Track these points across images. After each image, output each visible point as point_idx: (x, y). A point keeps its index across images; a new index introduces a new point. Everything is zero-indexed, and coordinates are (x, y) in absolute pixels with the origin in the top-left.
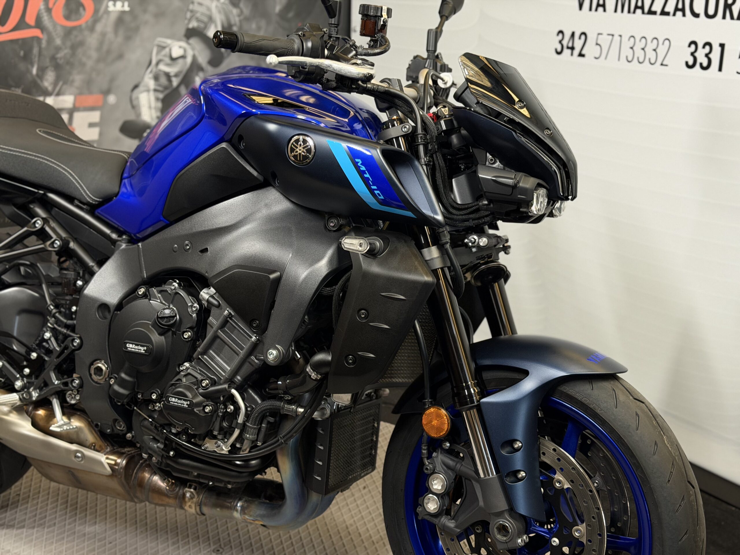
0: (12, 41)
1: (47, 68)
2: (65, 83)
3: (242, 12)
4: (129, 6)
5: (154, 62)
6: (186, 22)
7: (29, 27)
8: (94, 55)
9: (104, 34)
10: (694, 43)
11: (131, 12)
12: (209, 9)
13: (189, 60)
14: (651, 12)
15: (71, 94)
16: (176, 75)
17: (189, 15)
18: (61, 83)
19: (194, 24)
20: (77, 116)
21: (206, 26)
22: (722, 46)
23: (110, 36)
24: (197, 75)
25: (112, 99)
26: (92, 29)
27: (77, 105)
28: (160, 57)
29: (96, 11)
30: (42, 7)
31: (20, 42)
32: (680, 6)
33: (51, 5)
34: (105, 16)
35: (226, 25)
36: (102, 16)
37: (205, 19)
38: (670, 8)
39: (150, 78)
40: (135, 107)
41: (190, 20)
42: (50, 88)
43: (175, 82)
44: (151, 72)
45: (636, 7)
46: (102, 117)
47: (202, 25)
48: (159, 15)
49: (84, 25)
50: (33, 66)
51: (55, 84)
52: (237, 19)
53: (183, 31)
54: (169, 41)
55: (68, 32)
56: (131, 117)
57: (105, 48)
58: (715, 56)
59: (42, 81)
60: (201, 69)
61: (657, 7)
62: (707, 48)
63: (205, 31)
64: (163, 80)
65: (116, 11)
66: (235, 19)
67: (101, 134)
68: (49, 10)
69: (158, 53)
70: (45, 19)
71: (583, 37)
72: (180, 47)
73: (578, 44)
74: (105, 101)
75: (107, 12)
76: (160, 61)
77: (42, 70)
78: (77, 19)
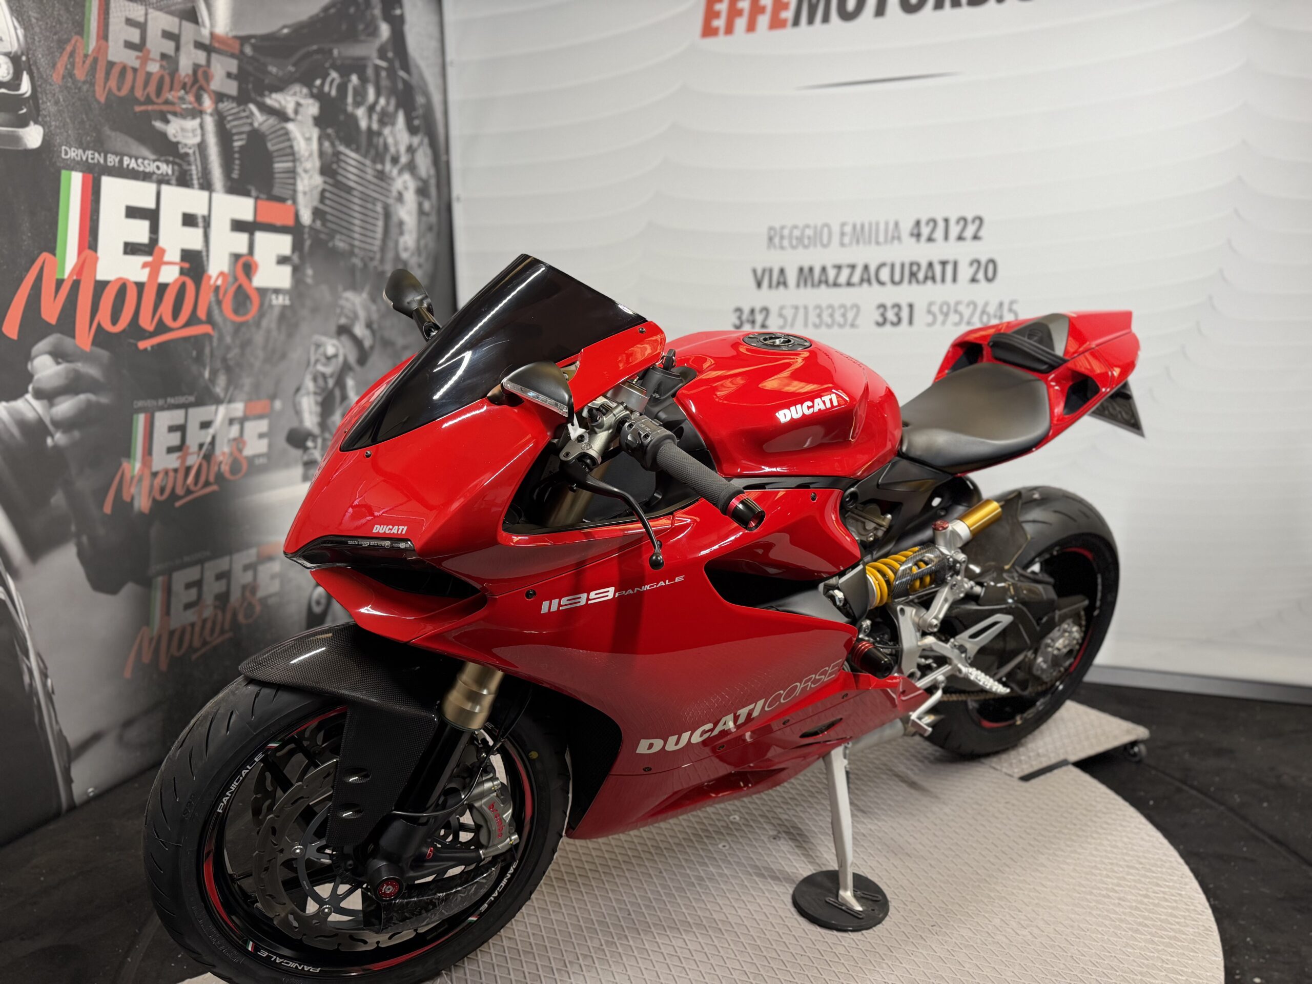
0: (186, 339)
1: (218, 370)
2: (235, 388)
4: (290, 299)
5: (312, 362)
6: (337, 318)
7: (199, 322)
8: (260, 354)
9: (268, 331)
10: (882, 306)
11: (291, 307)
12: (354, 304)
13: (341, 359)
14: (836, 285)
15: (241, 401)
16: (332, 376)
17: (338, 311)
18: (231, 389)
19: (343, 321)
20: (249, 426)
21: (353, 324)
22: (911, 306)
23: (274, 333)
24: (348, 376)
25: (278, 404)
26: (258, 325)
28: (317, 356)
29: (262, 305)
30: (213, 299)
31: (192, 340)
32: (866, 277)
33: (221, 296)
34: (269, 310)
36: (267, 309)
37: (351, 315)
38: (856, 279)
39: (310, 380)
40: (298, 413)
41: (340, 316)
42: (222, 395)
43: (331, 383)
44: (310, 373)
45: (820, 282)
46: (271, 426)
47: (349, 322)
48: (315, 310)
49: (251, 321)
50: (205, 368)
51: (226, 390)
53: (333, 328)
54: (324, 339)
55: (238, 328)
56: (295, 424)
57: (270, 346)
58: (905, 314)
60: (351, 369)
61: (843, 279)
62: (896, 310)
63: (352, 329)
64: (321, 382)
65: (279, 305)
66: (375, 316)
67: (270, 446)
68: (219, 303)
69: (315, 352)
70: (216, 312)
71: (764, 313)
72: (334, 345)
73: (759, 318)
74: (272, 407)
75: (271, 306)
76: (317, 361)
77: (214, 373)
78: (245, 314)
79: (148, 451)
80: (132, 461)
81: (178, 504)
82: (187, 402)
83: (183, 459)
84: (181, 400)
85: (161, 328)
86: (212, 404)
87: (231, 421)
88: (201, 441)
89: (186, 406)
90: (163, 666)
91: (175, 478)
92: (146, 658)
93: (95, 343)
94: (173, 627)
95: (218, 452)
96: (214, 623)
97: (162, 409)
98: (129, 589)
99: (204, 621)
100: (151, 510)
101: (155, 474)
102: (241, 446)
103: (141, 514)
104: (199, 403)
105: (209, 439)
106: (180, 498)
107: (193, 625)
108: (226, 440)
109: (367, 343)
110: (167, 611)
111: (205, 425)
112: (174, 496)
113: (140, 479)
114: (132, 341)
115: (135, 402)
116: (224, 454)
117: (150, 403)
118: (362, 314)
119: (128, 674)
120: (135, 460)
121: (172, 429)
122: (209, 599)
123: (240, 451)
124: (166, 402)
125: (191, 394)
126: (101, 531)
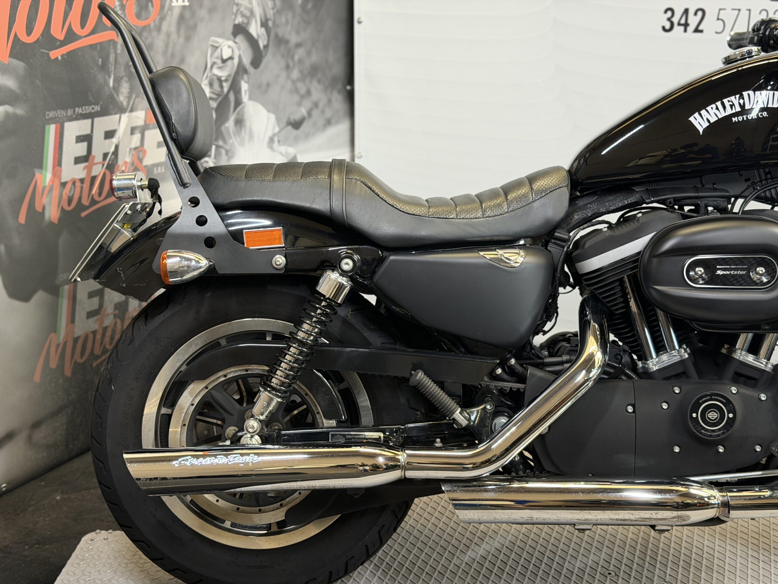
0: (92, 47)
1: (122, 78)
2: (137, 96)
3: (275, 4)
5: (209, 66)
6: (233, 17)
9: (168, 35)
11: (190, 7)
13: (236, 61)
15: (142, 110)
16: (226, 80)
18: (134, 96)
19: (239, 20)
20: (148, 134)
21: (248, 23)
23: (174, 36)
24: (243, 79)
26: (159, 29)
27: (148, 123)
28: (214, 60)
29: (162, 8)
30: (117, 3)
31: (99, 48)
33: (124, 1)
34: (169, 12)
35: (264, 20)
36: (167, 12)
37: (248, 14)
39: (206, 85)
41: (236, 15)
42: (125, 104)
43: (226, 86)
44: (207, 77)
47: (246, 21)
48: (212, 10)
49: (152, 25)
50: (110, 78)
51: (129, 98)
52: (272, 12)
53: (230, 29)
54: (220, 40)
57: (170, 50)
59: (118, 95)
60: (246, 71)
63: (248, 29)
64: (216, 86)
65: (178, 6)
68: (123, 8)
69: (212, 55)
71: (700, 13)
72: (229, 47)
73: (693, 21)
75: (171, 8)
76: (214, 63)
77: (117, 81)
78: (148, 18)
79: (58, 162)
80: (44, 171)
81: (83, 214)
82: (93, 111)
83: (89, 169)
84: (88, 109)
85: (71, 36)
86: (116, 114)
87: (133, 130)
88: (106, 151)
89: (91, 116)
90: (68, 372)
91: (82, 188)
92: (53, 364)
93: (12, 55)
94: (76, 335)
95: (120, 162)
96: (114, 332)
97: (71, 119)
98: (40, 296)
99: (105, 329)
100: (60, 220)
101: (64, 185)
102: (141, 155)
103: (51, 223)
104: (104, 113)
105: (112, 149)
106: (87, 208)
107: (94, 333)
108: (128, 150)
109: (262, 44)
110: (72, 319)
111: (109, 135)
112: (80, 207)
113: (51, 190)
114: (44, 51)
115: (47, 113)
116: (126, 163)
117: (60, 113)
118: (258, 12)
119: (37, 378)
120: (46, 170)
121: (80, 139)
122: (109, 308)
123: (141, 160)
124: (74, 111)
125: (96, 104)
126: (16, 241)
